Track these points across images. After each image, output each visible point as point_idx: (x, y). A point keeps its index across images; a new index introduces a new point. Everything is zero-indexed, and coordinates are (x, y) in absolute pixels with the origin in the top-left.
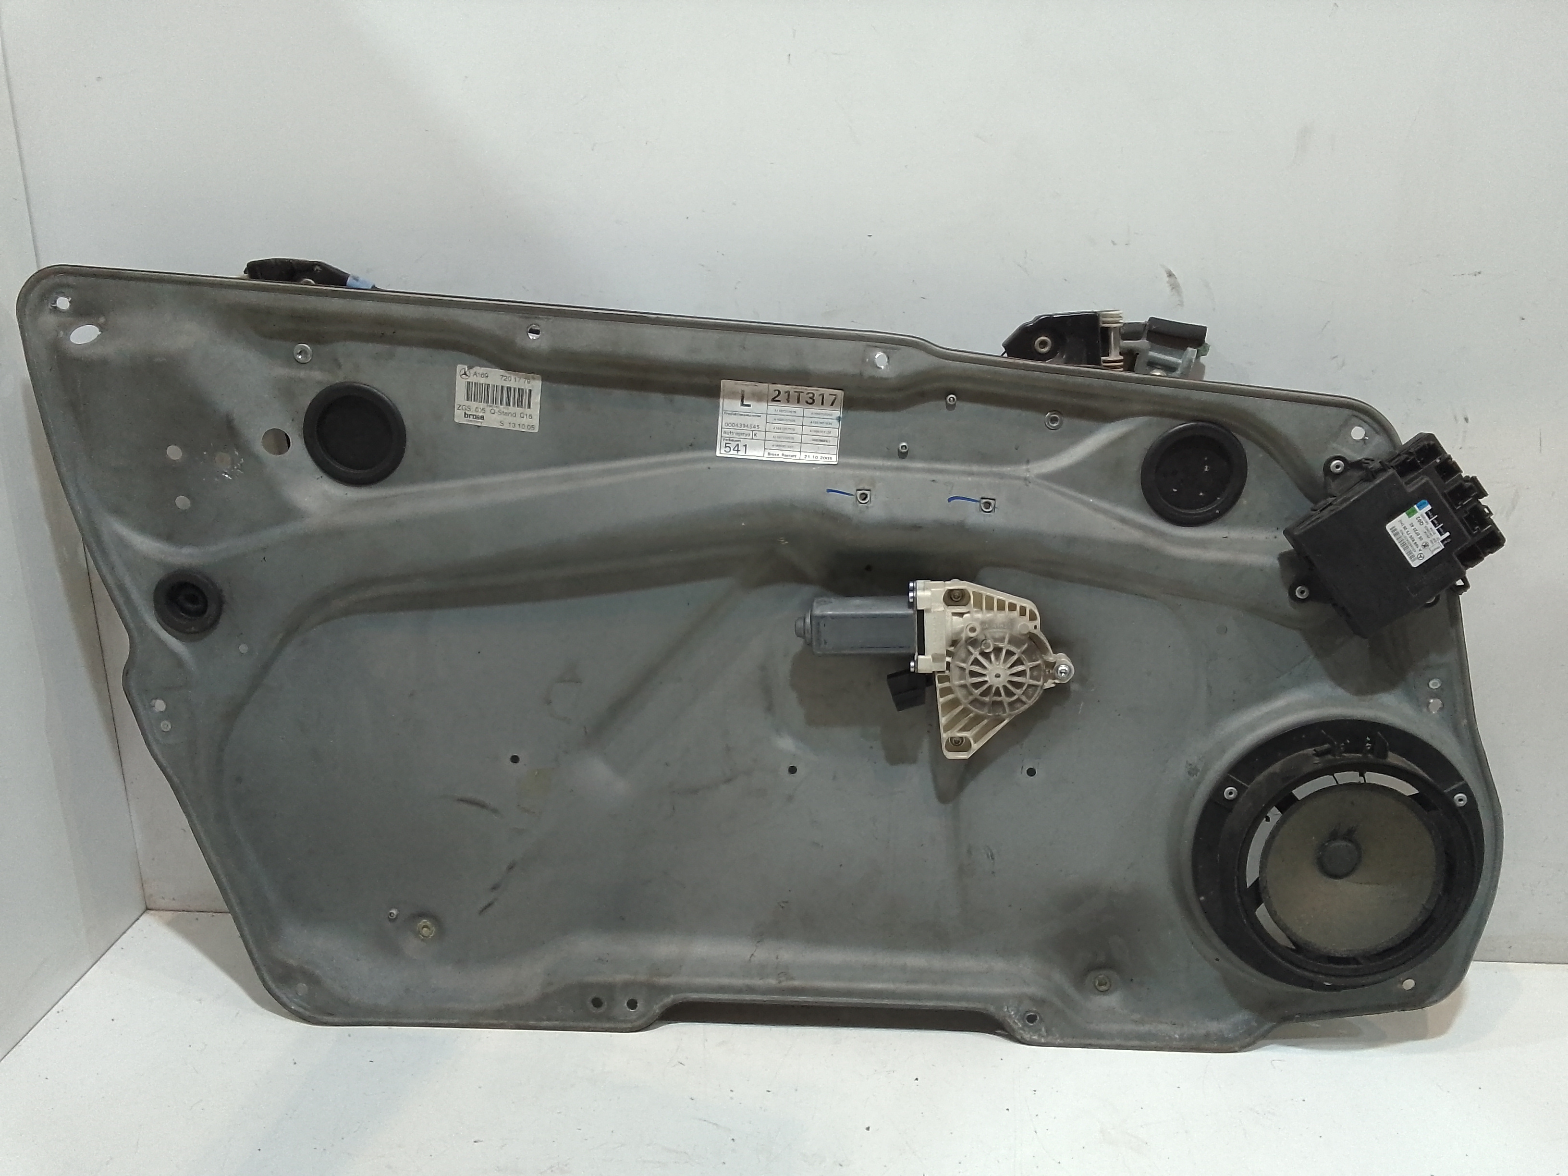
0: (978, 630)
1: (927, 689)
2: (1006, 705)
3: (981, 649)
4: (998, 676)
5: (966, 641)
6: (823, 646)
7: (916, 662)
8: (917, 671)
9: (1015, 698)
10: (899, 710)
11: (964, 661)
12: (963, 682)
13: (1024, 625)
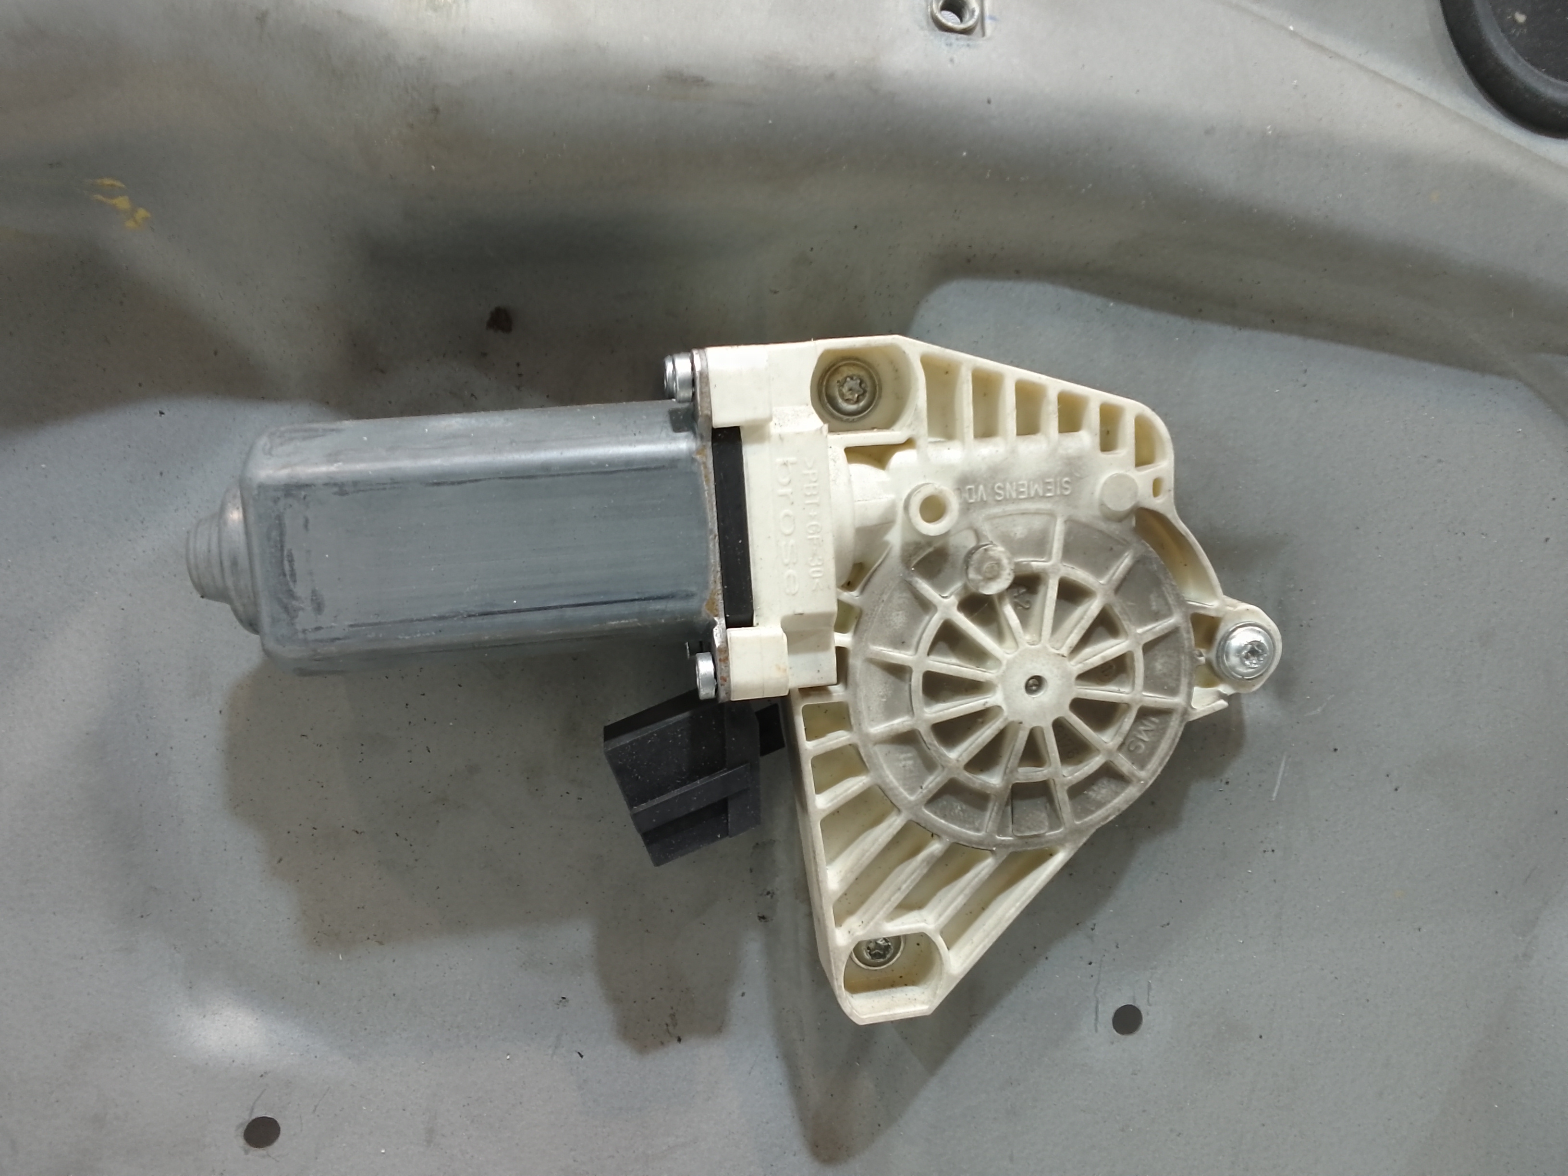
0: (954, 504)
1: (766, 761)
2: (1061, 796)
3: (965, 587)
4: (1035, 684)
5: (906, 559)
6: (306, 619)
7: (721, 658)
8: (728, 693)
9: (1094, 764)
10: (658, 862)
11: (900, 642)
12: (901, 723)
13: (1119, 479)
